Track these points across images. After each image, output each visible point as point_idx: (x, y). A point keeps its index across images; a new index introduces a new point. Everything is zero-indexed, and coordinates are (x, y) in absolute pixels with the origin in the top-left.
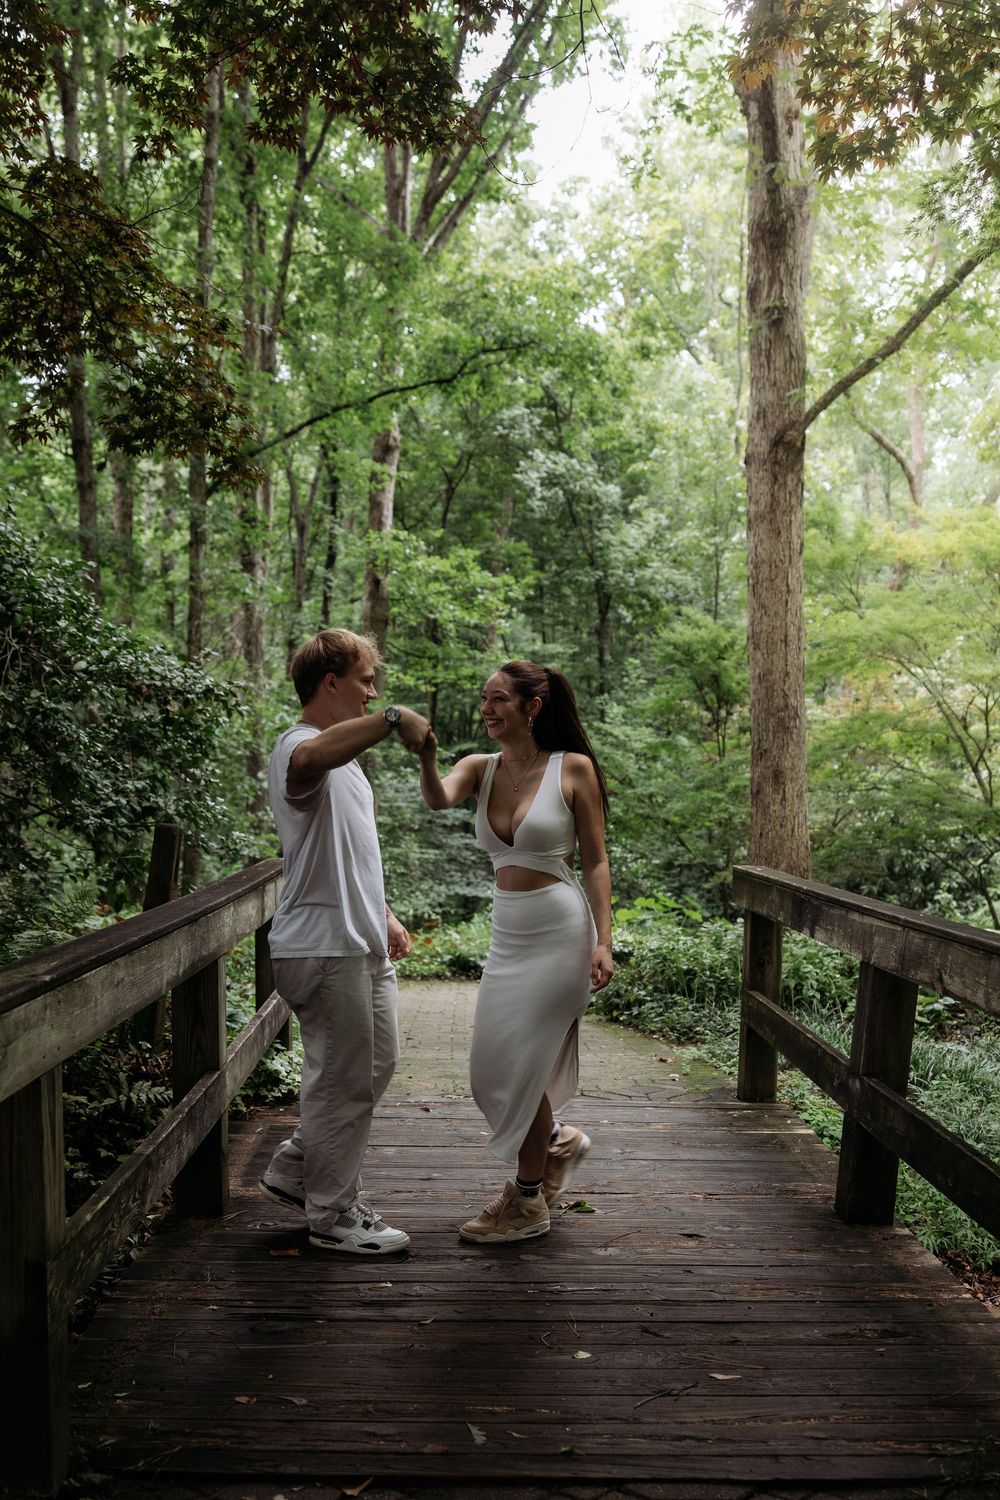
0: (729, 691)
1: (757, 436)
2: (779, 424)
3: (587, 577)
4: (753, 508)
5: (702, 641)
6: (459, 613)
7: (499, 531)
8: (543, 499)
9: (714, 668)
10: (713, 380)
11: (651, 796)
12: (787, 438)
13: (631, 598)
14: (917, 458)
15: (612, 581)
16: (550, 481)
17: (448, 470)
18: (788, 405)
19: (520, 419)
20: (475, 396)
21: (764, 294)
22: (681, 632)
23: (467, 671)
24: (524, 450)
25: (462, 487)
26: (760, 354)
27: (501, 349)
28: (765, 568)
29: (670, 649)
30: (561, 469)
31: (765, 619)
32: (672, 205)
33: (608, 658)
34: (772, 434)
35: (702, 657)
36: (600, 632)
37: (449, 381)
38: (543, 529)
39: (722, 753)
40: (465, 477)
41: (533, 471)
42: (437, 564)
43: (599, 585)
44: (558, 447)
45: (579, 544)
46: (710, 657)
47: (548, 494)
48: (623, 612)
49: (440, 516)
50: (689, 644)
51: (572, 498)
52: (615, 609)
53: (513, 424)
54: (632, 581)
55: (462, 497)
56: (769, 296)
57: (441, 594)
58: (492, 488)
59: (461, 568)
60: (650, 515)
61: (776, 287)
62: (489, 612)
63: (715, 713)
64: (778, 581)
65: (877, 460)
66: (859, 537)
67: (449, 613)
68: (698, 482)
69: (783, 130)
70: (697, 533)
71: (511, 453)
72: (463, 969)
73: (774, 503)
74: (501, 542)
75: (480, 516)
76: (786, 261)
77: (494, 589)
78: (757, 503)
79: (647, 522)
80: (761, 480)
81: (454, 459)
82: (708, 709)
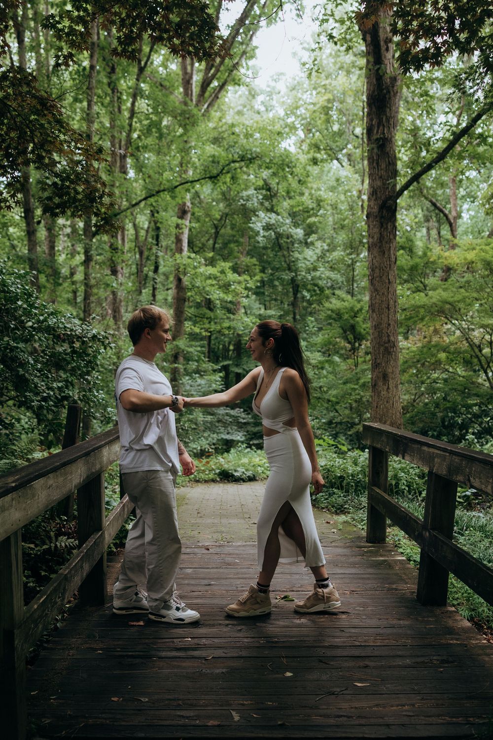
0: (360, 333)
1: (372, 203)
2: (383, 197)
3: (287, 276)
4: (371, 240)
5: (346, 308)
6: (222, 295)
7: (242, 253)
8: (264, 236)
9: (352, 322)
10: (349, 175)
11: (321, 387)
12: (388, 205)
13: (309, 287)
14: (454, 214)
15: (299, 278)
16: (268, 227)
17: (215, 222)
18: (388, 188)
19: (252, 196)
20: (228, 184)
21: (375, 132)
22: (335, 304)
23: (226, 324)
24: (254, 213)
25: (222, 231)
27: (242, 160)
28: (377, 271)
29: (329, 312)
30: (273, 221)
31: (378, 296)
32: (328, 87)
33: (298, 317)
34: (380, 202)
35: (346, 316)
36: (294, 304)
37: (215, 177)
38: (264, 252)
39: (356, 365)
40: (224, 226)
41: (258, 223)
42: (211, 270)
43: (293, 280)
44: (271, 210)
45: (283, 259)
46: (350, 316)
47: (266, 234)
48: (305, 293)
49: (211, 246)
50: (339, 310)
51: (279, 236)
52: (301, 292)
53: (248, 199)
54: (310, 278)
55: (223, 236)
56: (377, 132)
57: (213, 285)
58: (238, 231)
59: (222, 272)
60: (319, 244)
61: (381, 128)
62: (237, 294)
63: (353, 344)
64: (384, 277)
65: (433, 215)
66: (425, 254)
67: (217, 295)
68: (343, 227)
69: (383, 48)
70: (342, 253)
71: (247, 213)
72: (226, 477)
73: (381, 238)
74: (243, 259)
75: (232, 245)
76: (386, 115)
77: (239, 283)
78: (373, 237)
79: (317, 248)
80: (375, 226)
81: (218, 217)
82: (349, 343)
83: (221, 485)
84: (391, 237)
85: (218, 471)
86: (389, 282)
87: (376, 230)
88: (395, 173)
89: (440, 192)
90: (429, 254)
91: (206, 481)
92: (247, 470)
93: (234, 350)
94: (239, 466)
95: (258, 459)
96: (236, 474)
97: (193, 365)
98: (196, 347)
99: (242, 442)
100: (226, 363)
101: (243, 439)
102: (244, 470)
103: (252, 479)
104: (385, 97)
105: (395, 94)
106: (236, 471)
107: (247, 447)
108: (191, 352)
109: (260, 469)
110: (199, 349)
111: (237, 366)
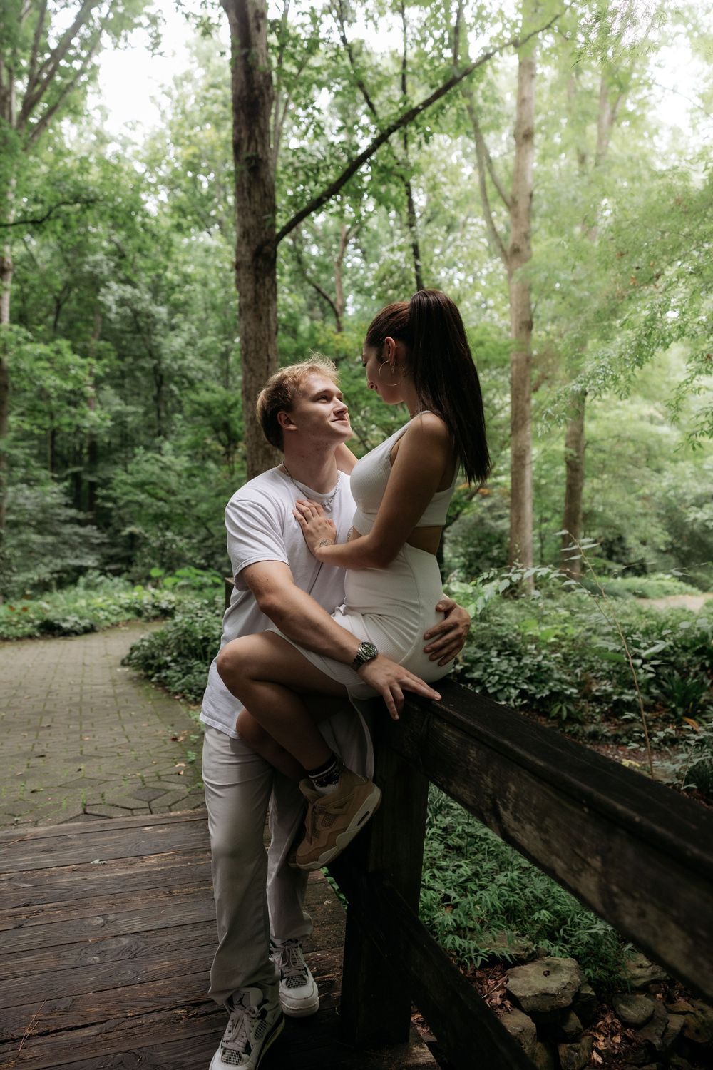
0: (235, 434)
1: (243, 249)
2: (258, 241)
3: (148, 364)
4: (243, 300)
5: (217, 401)
6: (59, 382)
7: (93, 335)
8: (117, 313)
9: (225, 419)
10: (221, 246)
11: (187, 501)
12: (265, 251)
13: (176, 379)
14: (339, 302)
15: (163, 366)
16: (122, 302)
17: (57, 294)
18: (263, 228)
19: (99, 260)
20: (60, 234)
21: (245, 148)
22: (205, 396)
23: (66, 419)
24: (103, 283)
25: (66, 306)
26: (243, 192)
27: (76, 201)
28: (252, 343)
29: (196, 406)
30: (128, 296)
31: (254, 379)
32: (193, 139)
33: (163, 414)
34: (254, 248)
35: (217, 412)
36: (156, 399)
37: (40, 222)
38: (121, 335)
39: (232, 473)
40: (67, 299)
41: (112, 295)
42: (41, 348)
43: (156, 369)
44: (128, 281)
45: (142, 343)
46: (223, 412)
47: (121, 310)
48: (174, 388)
49: (52, 324)
50: (209, 403)
51: (136, 313)
52: (167, 386)
53: (96, 265)
54: (176, 367)
55: (67, 313)
56: (248, 149)
57: (45, 369)
58: (86, 307)
59: (58, 352)
60: (186, 326)
61: (253, 144)
62: (80, 382)
63: (227, 446)
64: (262, 353)
65: (317, 303)
66: (312, 336)
67: (52, 381)
68: (214, 308)
69: (252, 25)
70: (214, 339)
71: (95, 283)
72: (50, 630)
73: (257, 297)
74: (94, 341)
75: (79, 324)
76: (259, 126)
77: (82, 367)
78: (245, 296)
79: (183, 331)
80: (247, 280)
81: (60, 287)
82: (223, 445)
83: (41, 643)
84: (270, 297)
85: (37, 622)
86: (269, 360)
87: (249, 286)
88: (274, 209)
89: (323, 276)
90: (317, 335)
91: (18, 639)
92: (81, 618)
93: (88, 453)
94: (69, 613)
95: (100, 600)
96: (65, 625)
97: (20, 473)
98: (23, 448)
99: (95, 568)
100: (76, 469)
101: (96, 564)
102: (76, 619)
103: (89, 630)
104: (257, 99)
105: (272, 99)
106: (65, 620)
107: (101, 575)
108: (15, 455)
109: (102, 615)
110: (27, 451)
111: (91, 472)
